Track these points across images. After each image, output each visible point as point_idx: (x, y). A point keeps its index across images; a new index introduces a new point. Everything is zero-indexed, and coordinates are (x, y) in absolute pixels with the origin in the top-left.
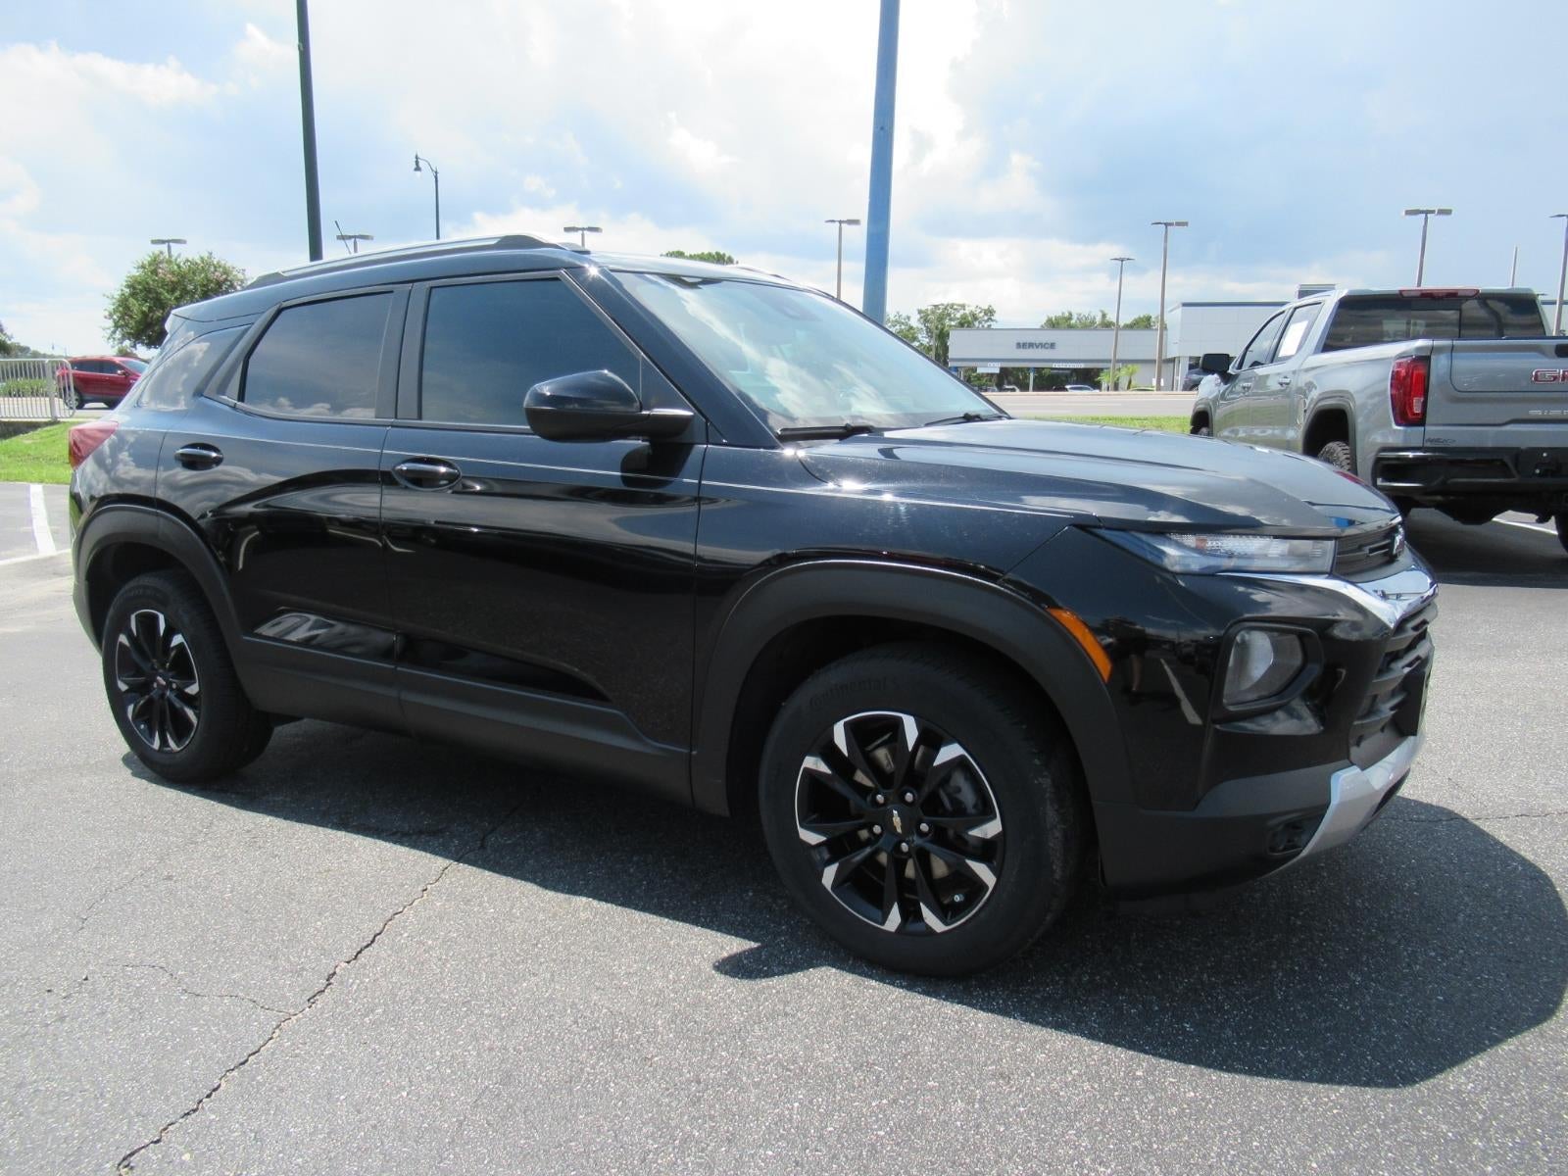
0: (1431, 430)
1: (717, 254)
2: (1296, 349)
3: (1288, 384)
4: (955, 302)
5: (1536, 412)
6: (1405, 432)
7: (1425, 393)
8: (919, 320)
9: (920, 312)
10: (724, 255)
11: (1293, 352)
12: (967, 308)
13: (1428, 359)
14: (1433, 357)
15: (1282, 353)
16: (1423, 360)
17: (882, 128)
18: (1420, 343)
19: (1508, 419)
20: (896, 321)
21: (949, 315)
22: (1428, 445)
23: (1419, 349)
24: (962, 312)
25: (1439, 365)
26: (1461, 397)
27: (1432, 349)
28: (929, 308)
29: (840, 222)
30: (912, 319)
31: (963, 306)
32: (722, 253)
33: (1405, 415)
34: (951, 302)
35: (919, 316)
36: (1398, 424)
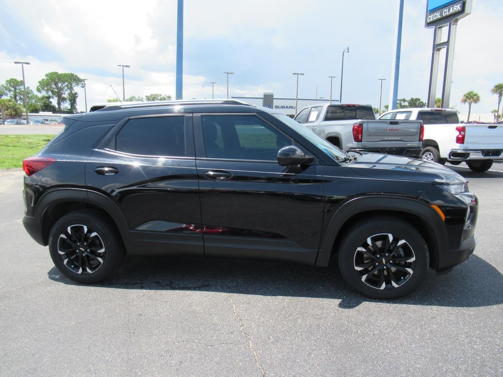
0: (363, 143)
1: (71, 73)
2: (315, 119)
3: (315, 129)
4: (158, 94)
5: (386, 138)
6: (357, 144)
7: (362, 134)
8: (146, 99)
9: (146, 96)
10: (74, 74)
11: (314, 120)
12: (162, 96)
13: (362, 124)
14: (363, 124)
15: (310, 120)
16: (361, 125)
17: (180, 45)
18: (360, 120)
19: (380, 140)
20: (138, 99)
21: (156, 98)
22: (363, 147)
23: (360, 122)
24: (160, 97)
25: (365, 126)
26: (370, 135)
27: (363, 122)
28: (149, 95)
29: (123, 66)
30: (144, 99)
31: (161, 95)
32: (73, 73)
33: (357, 139)
34: (156, 94)
35: (146, 98)
36: (355, 141)
